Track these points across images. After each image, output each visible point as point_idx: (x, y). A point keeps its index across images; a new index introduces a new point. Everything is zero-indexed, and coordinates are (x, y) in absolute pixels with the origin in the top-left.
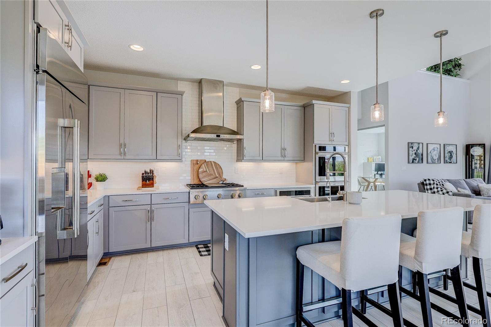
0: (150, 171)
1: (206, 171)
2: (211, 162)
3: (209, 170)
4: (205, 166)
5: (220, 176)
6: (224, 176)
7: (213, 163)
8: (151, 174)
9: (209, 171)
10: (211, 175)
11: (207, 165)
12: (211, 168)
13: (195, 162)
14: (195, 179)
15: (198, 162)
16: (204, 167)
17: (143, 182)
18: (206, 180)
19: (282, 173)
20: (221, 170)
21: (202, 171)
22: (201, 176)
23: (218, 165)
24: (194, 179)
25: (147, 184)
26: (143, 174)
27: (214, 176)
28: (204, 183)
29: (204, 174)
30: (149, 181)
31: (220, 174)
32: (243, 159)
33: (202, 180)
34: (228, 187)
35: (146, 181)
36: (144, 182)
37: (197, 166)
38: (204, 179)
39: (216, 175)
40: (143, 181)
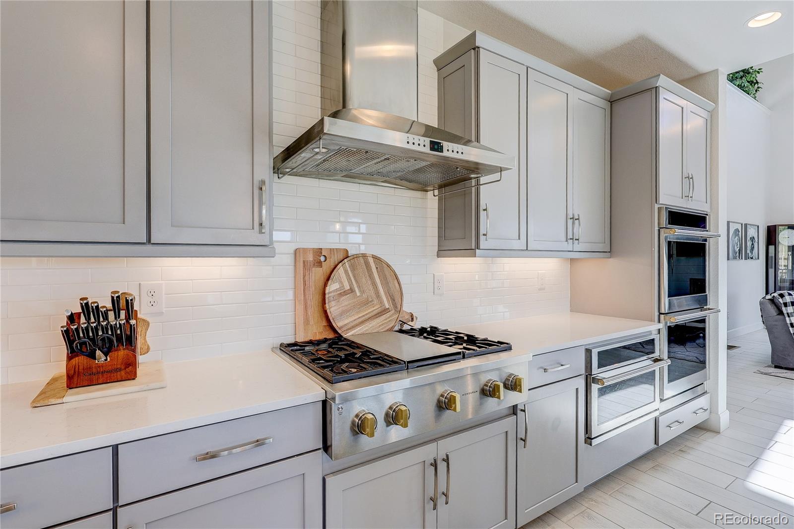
0: (115, 301)
1: (352, 290)
2: (364, 256)
3: (359, 287)
4: (346, 272)
5: (396, 307)
6: (407, 308)
7: (371, 260)
8: (123, 314)
9: (360, 291)
10: (367, 303)
11: (353, 268)
12: (365, 280)
13: (310, 258)
14: (312, 322)
15: (322, 259)
16: (343, 275)
17: (75, 361)
18: (352, 324)
19: (544, 289)
20: (397, 285)
21: (336, 290)
22: (333, 309)
23: (389, 266)
24: (307, 322)
25: (99, 366)
26: (72, 318)
27: (376, 308)
28: (348, 335)
29: (346, 301)
30: (106, 354)
31: (396, 299)
32: (478, 247)
33: (338, 324)
34: (470, 356)
35: (92, 356)
36: (81, 360)
37: (318, 274)
38: (346, 322)
39: (381, 302)
40: (72, 353)
